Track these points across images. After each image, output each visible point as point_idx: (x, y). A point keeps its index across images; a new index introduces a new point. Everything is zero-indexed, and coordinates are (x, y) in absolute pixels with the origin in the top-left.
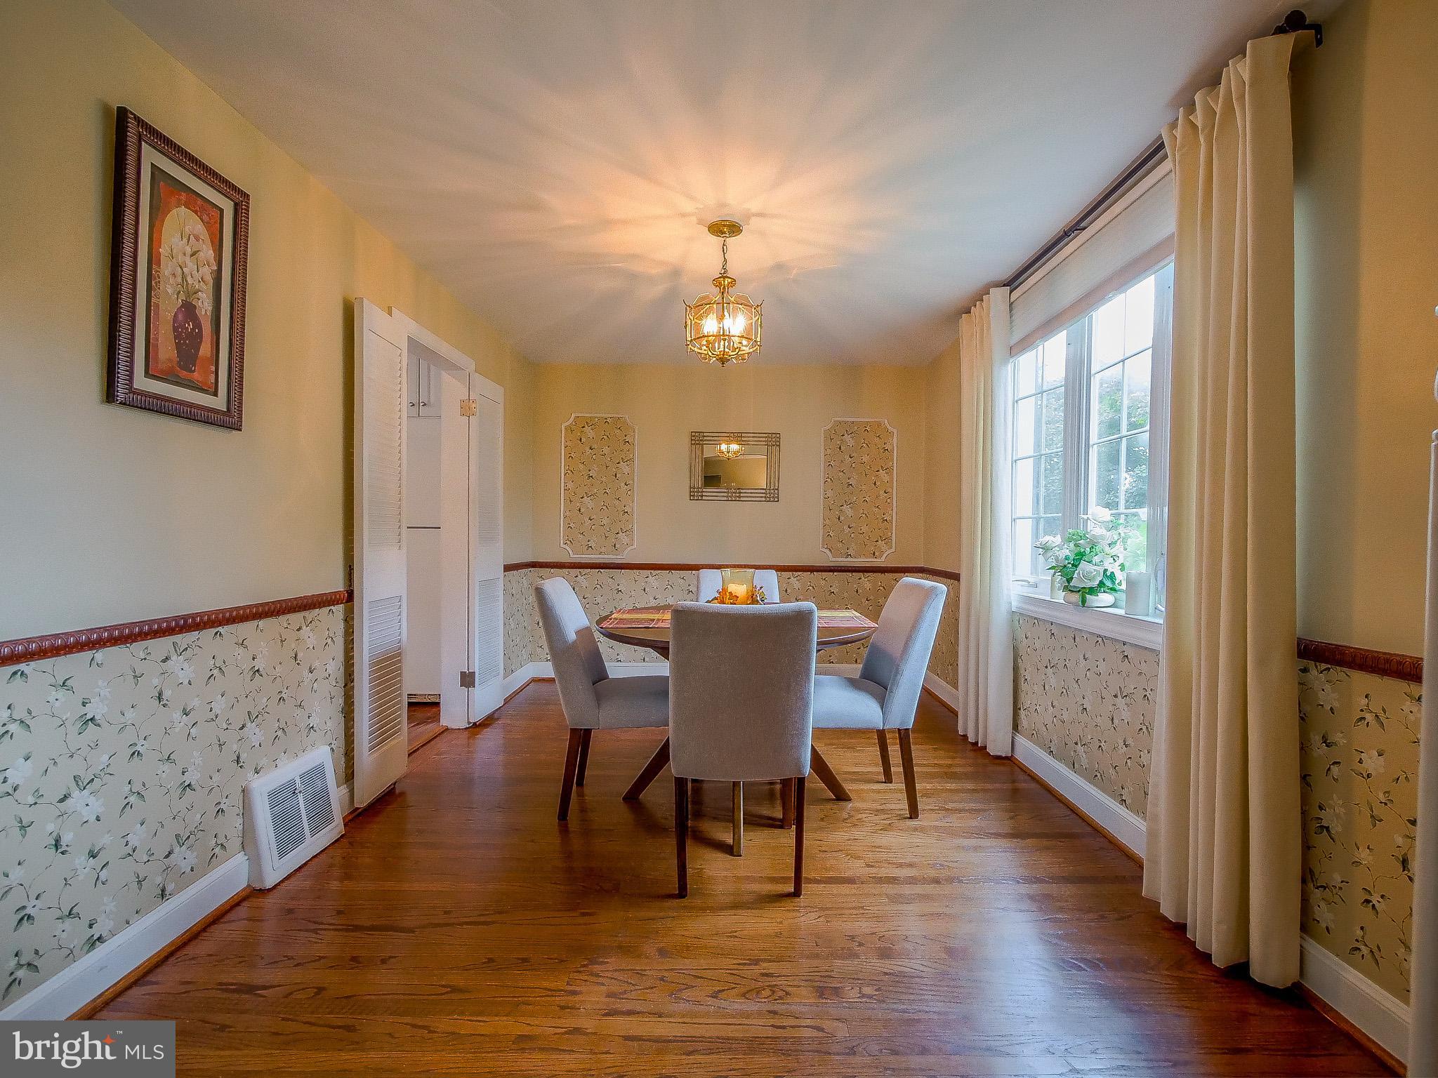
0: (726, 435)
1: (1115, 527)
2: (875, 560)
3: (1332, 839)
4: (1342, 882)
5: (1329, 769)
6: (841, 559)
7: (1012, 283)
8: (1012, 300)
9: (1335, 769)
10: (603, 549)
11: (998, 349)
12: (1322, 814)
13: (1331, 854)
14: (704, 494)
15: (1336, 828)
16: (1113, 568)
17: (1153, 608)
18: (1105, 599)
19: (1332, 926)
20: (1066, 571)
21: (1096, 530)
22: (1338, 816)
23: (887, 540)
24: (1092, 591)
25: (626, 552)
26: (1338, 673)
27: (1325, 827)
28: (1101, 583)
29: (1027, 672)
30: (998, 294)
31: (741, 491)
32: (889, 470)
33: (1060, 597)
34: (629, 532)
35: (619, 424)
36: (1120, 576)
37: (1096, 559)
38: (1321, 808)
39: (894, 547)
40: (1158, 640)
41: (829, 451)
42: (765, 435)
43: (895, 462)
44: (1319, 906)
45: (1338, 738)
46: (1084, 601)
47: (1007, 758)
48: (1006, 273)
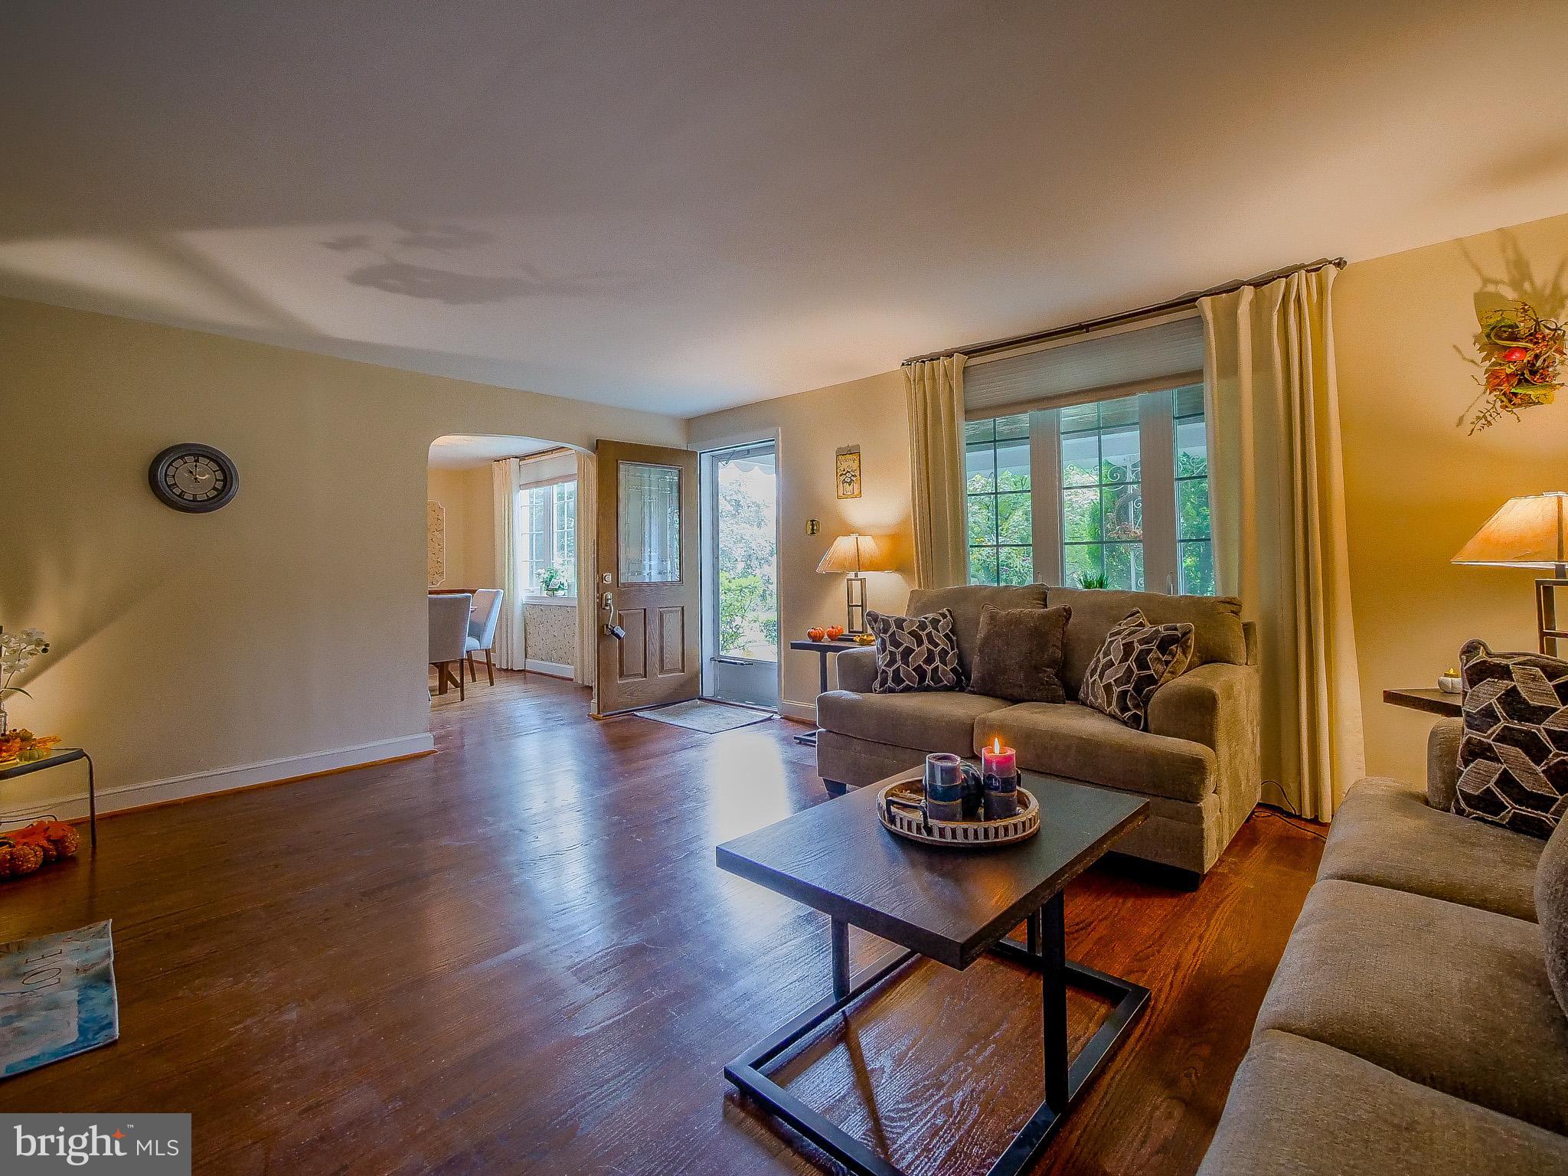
1: (563, 565)
7: (520, 458)
8: (520, 464)
11: (515, 487)
16: (563, 581)
17: (574, 593)
18: (560, 593)
20: (547, 583)
21: (556, 566)
24: (556, 590)
28: (559, 587)
29: (530, 629)
30: (515, 461)
33: (545, 594)
36: (566, 584)
37: (557, 578)
40: (575, 603)
46: (553, 594)
47: (523, 670)
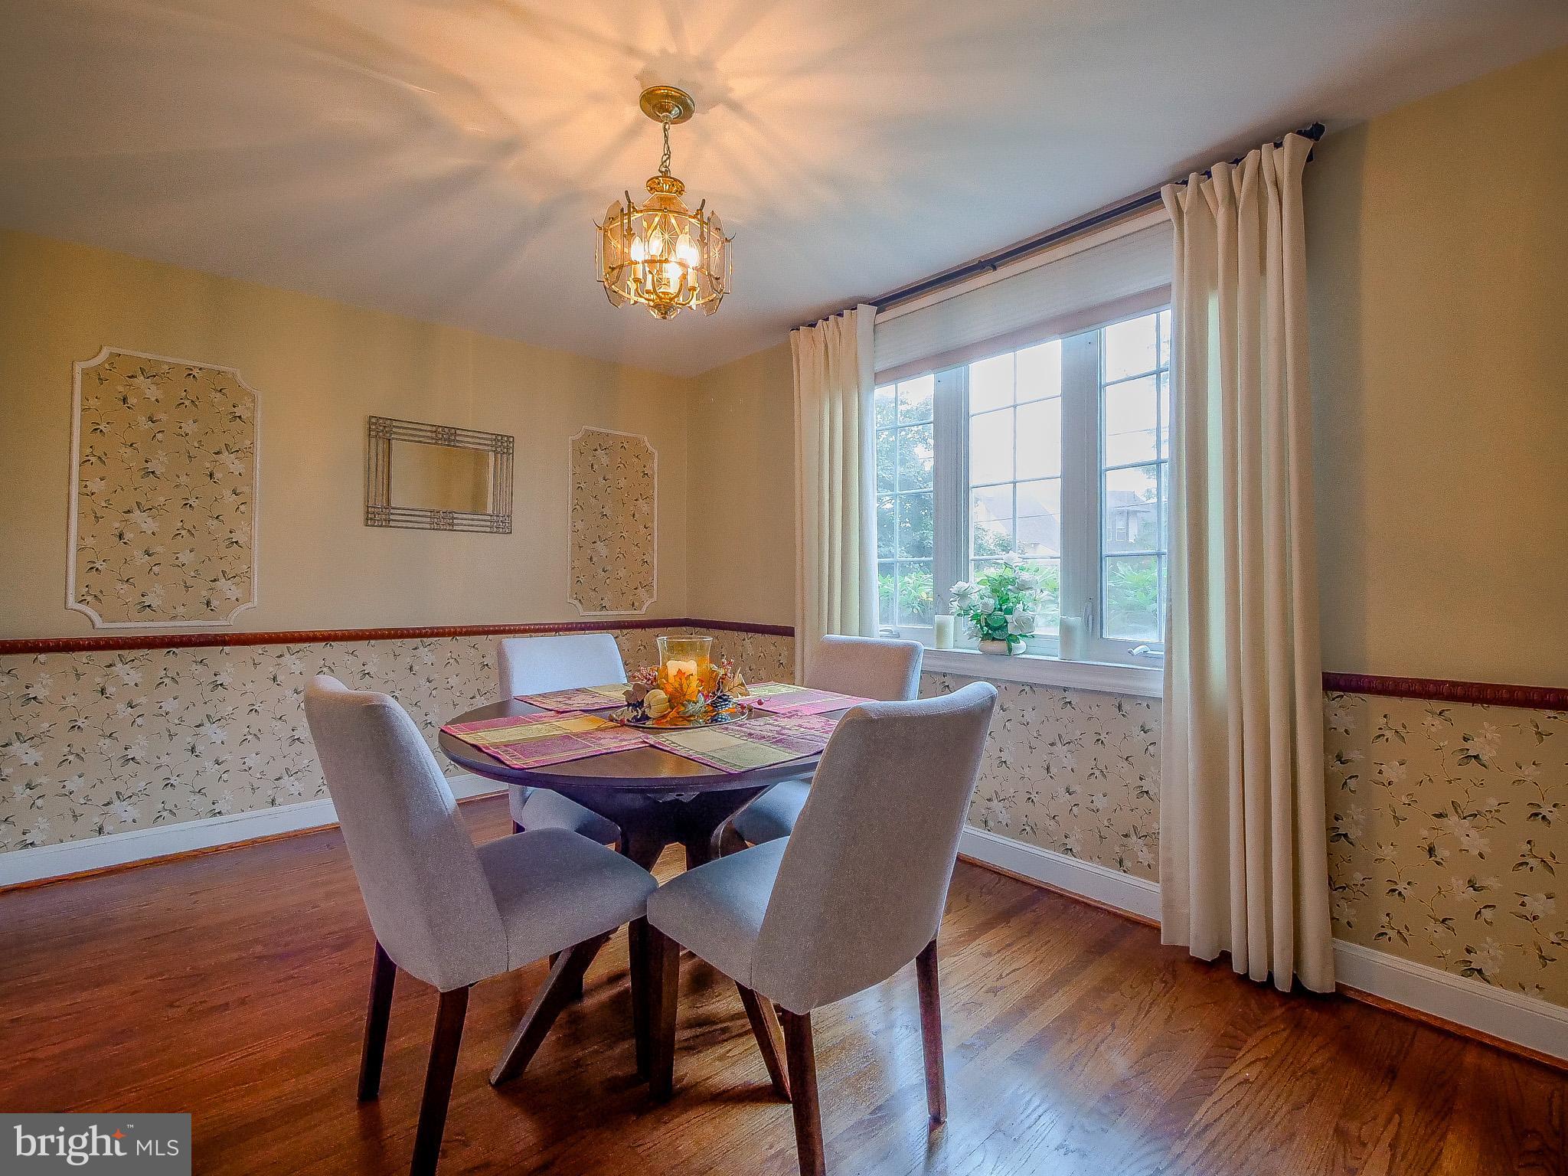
0: (429, 428)
2: (636, 612)
3: (1351, 843)
4: (1364, 879)
5: (1345, 783)
6: (594, 613)
7: (882, 303)
8: (877, 323)
9: (1352, 783)
10: (181, 610)
11: (866, 378)
12: (1339, 823)
13: (1350, 856)
14: (392, 517)
15: (1354, 833)
19: (1354, 920)
22: (1357, 823)
23: (648, 587)
25: (234, 615)
26: (1352, 699)
27: (1343, 835)
30: (866, 312)
31: (455, 515)
32: (648, 498)
34: (241, 578)
35: (220, 383)
38: (1337, 819)
39: (655, 596)
41: (578, 470)
42: (490, 436)
43: (656, 490)
44: (1338, 905)
45: (1355, 755)
46: (1010, 650)
48: (878, 290)
